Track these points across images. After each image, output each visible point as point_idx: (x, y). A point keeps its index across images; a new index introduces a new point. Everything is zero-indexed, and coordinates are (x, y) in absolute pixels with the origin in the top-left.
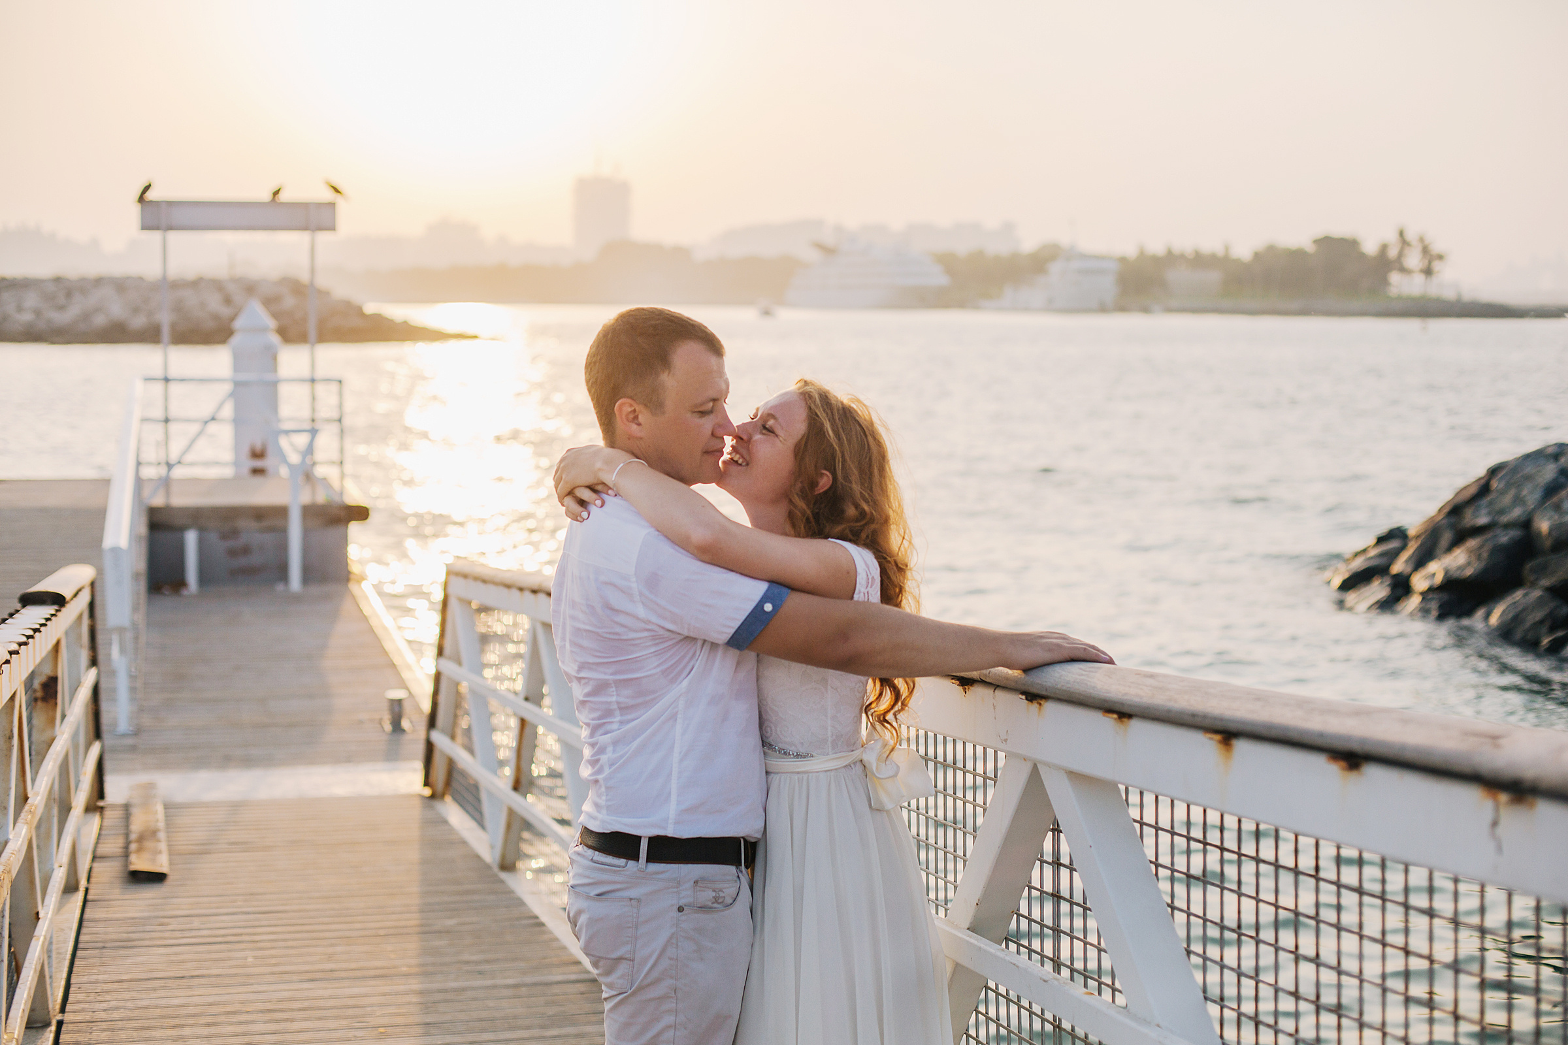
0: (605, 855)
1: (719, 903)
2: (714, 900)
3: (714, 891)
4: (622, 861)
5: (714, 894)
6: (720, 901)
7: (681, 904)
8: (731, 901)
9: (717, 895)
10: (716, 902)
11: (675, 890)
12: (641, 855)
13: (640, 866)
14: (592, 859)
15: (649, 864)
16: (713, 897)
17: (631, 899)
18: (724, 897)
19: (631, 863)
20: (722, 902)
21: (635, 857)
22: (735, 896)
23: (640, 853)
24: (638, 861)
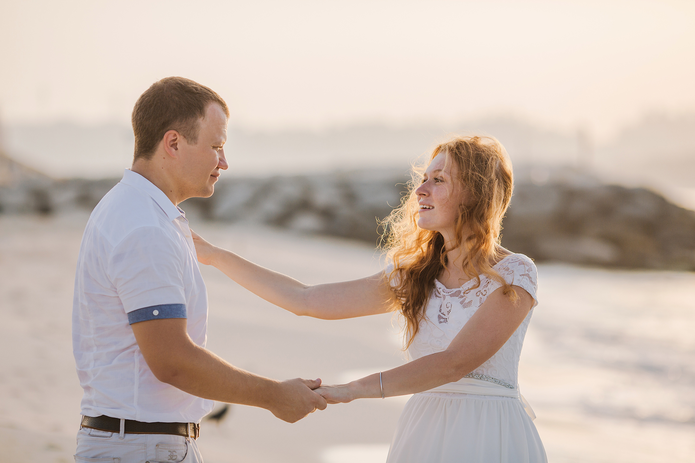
0: (98, 431)
1: (174, 460)
2: (170, 458)
3: (169, 451)
4: (109, 434)
5: (169, 453)
6: (174, 458)
7: (147, 460)
8: (181, 459)
9: (172, 454)
10: (171, 459)
11: (144, 451)
12: (121, 429)
13: (120, 436)
14: (89, 434)
15: (126, 434)
16: (169, 455)
17: (114, 458)
18: (176, 456)
19: (115, 434)
20: (175, 459)
21: (118, 430)
22: (184, 456)
23: (120, 427)
24: (119, 433)
